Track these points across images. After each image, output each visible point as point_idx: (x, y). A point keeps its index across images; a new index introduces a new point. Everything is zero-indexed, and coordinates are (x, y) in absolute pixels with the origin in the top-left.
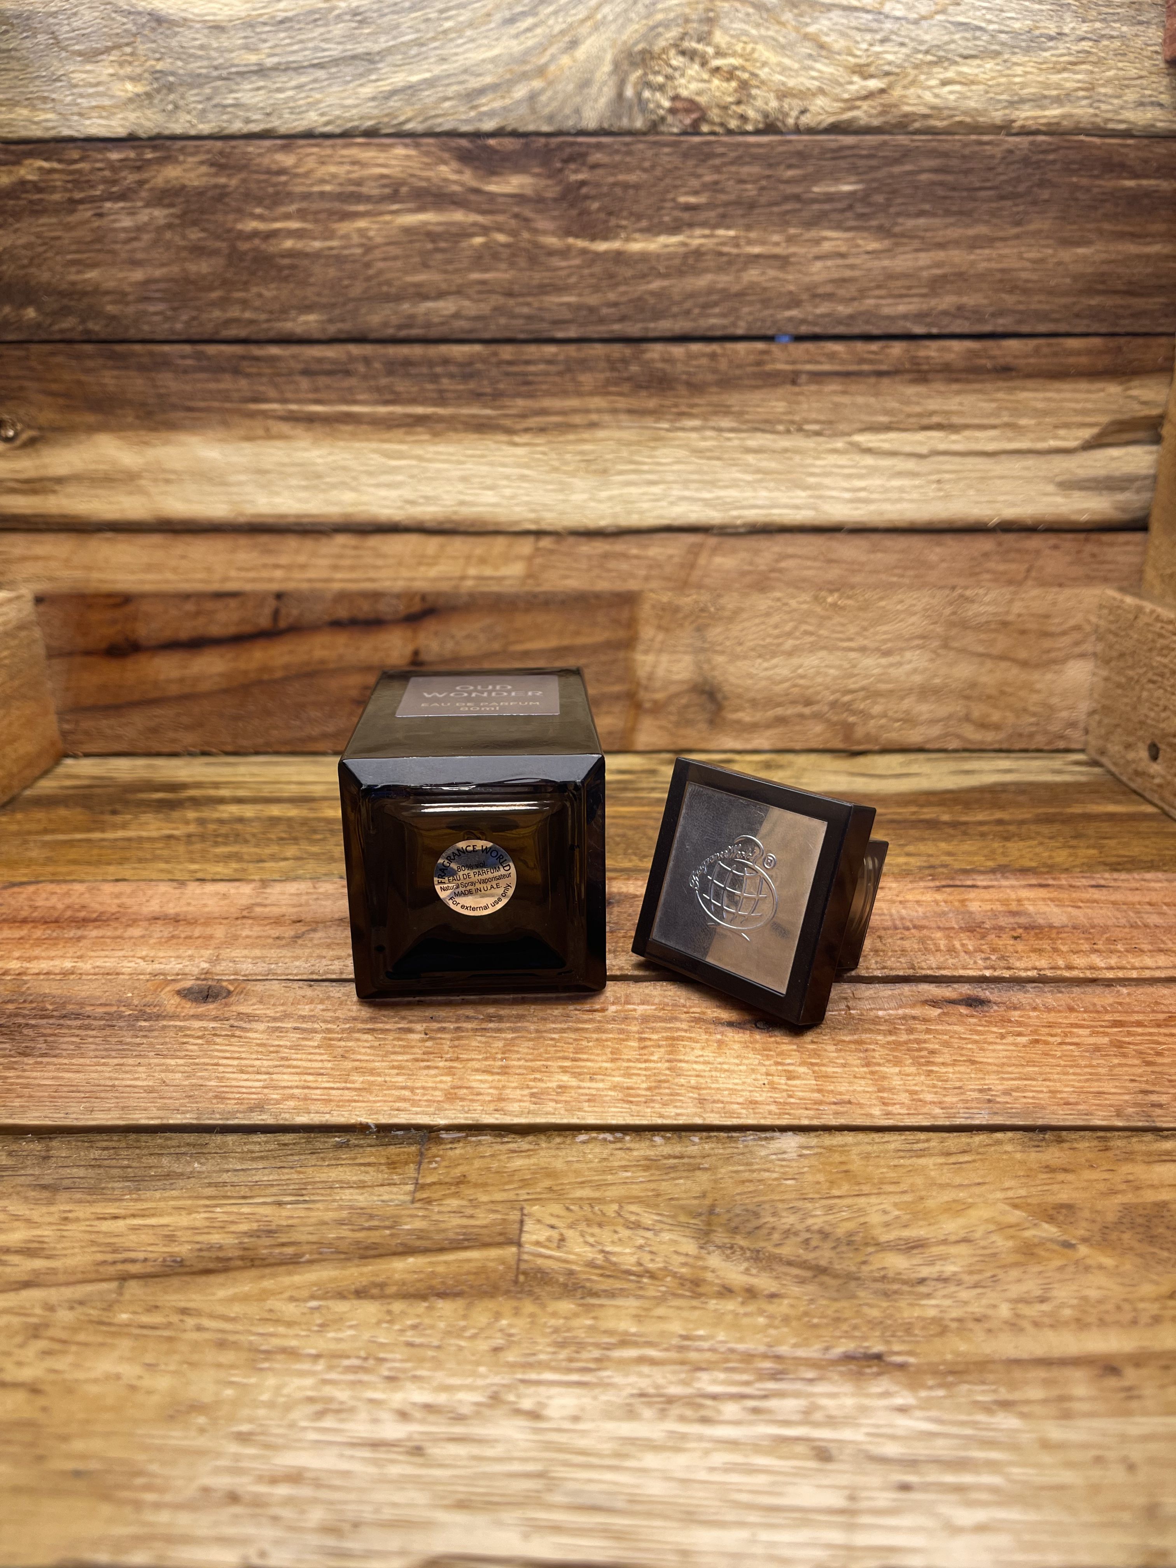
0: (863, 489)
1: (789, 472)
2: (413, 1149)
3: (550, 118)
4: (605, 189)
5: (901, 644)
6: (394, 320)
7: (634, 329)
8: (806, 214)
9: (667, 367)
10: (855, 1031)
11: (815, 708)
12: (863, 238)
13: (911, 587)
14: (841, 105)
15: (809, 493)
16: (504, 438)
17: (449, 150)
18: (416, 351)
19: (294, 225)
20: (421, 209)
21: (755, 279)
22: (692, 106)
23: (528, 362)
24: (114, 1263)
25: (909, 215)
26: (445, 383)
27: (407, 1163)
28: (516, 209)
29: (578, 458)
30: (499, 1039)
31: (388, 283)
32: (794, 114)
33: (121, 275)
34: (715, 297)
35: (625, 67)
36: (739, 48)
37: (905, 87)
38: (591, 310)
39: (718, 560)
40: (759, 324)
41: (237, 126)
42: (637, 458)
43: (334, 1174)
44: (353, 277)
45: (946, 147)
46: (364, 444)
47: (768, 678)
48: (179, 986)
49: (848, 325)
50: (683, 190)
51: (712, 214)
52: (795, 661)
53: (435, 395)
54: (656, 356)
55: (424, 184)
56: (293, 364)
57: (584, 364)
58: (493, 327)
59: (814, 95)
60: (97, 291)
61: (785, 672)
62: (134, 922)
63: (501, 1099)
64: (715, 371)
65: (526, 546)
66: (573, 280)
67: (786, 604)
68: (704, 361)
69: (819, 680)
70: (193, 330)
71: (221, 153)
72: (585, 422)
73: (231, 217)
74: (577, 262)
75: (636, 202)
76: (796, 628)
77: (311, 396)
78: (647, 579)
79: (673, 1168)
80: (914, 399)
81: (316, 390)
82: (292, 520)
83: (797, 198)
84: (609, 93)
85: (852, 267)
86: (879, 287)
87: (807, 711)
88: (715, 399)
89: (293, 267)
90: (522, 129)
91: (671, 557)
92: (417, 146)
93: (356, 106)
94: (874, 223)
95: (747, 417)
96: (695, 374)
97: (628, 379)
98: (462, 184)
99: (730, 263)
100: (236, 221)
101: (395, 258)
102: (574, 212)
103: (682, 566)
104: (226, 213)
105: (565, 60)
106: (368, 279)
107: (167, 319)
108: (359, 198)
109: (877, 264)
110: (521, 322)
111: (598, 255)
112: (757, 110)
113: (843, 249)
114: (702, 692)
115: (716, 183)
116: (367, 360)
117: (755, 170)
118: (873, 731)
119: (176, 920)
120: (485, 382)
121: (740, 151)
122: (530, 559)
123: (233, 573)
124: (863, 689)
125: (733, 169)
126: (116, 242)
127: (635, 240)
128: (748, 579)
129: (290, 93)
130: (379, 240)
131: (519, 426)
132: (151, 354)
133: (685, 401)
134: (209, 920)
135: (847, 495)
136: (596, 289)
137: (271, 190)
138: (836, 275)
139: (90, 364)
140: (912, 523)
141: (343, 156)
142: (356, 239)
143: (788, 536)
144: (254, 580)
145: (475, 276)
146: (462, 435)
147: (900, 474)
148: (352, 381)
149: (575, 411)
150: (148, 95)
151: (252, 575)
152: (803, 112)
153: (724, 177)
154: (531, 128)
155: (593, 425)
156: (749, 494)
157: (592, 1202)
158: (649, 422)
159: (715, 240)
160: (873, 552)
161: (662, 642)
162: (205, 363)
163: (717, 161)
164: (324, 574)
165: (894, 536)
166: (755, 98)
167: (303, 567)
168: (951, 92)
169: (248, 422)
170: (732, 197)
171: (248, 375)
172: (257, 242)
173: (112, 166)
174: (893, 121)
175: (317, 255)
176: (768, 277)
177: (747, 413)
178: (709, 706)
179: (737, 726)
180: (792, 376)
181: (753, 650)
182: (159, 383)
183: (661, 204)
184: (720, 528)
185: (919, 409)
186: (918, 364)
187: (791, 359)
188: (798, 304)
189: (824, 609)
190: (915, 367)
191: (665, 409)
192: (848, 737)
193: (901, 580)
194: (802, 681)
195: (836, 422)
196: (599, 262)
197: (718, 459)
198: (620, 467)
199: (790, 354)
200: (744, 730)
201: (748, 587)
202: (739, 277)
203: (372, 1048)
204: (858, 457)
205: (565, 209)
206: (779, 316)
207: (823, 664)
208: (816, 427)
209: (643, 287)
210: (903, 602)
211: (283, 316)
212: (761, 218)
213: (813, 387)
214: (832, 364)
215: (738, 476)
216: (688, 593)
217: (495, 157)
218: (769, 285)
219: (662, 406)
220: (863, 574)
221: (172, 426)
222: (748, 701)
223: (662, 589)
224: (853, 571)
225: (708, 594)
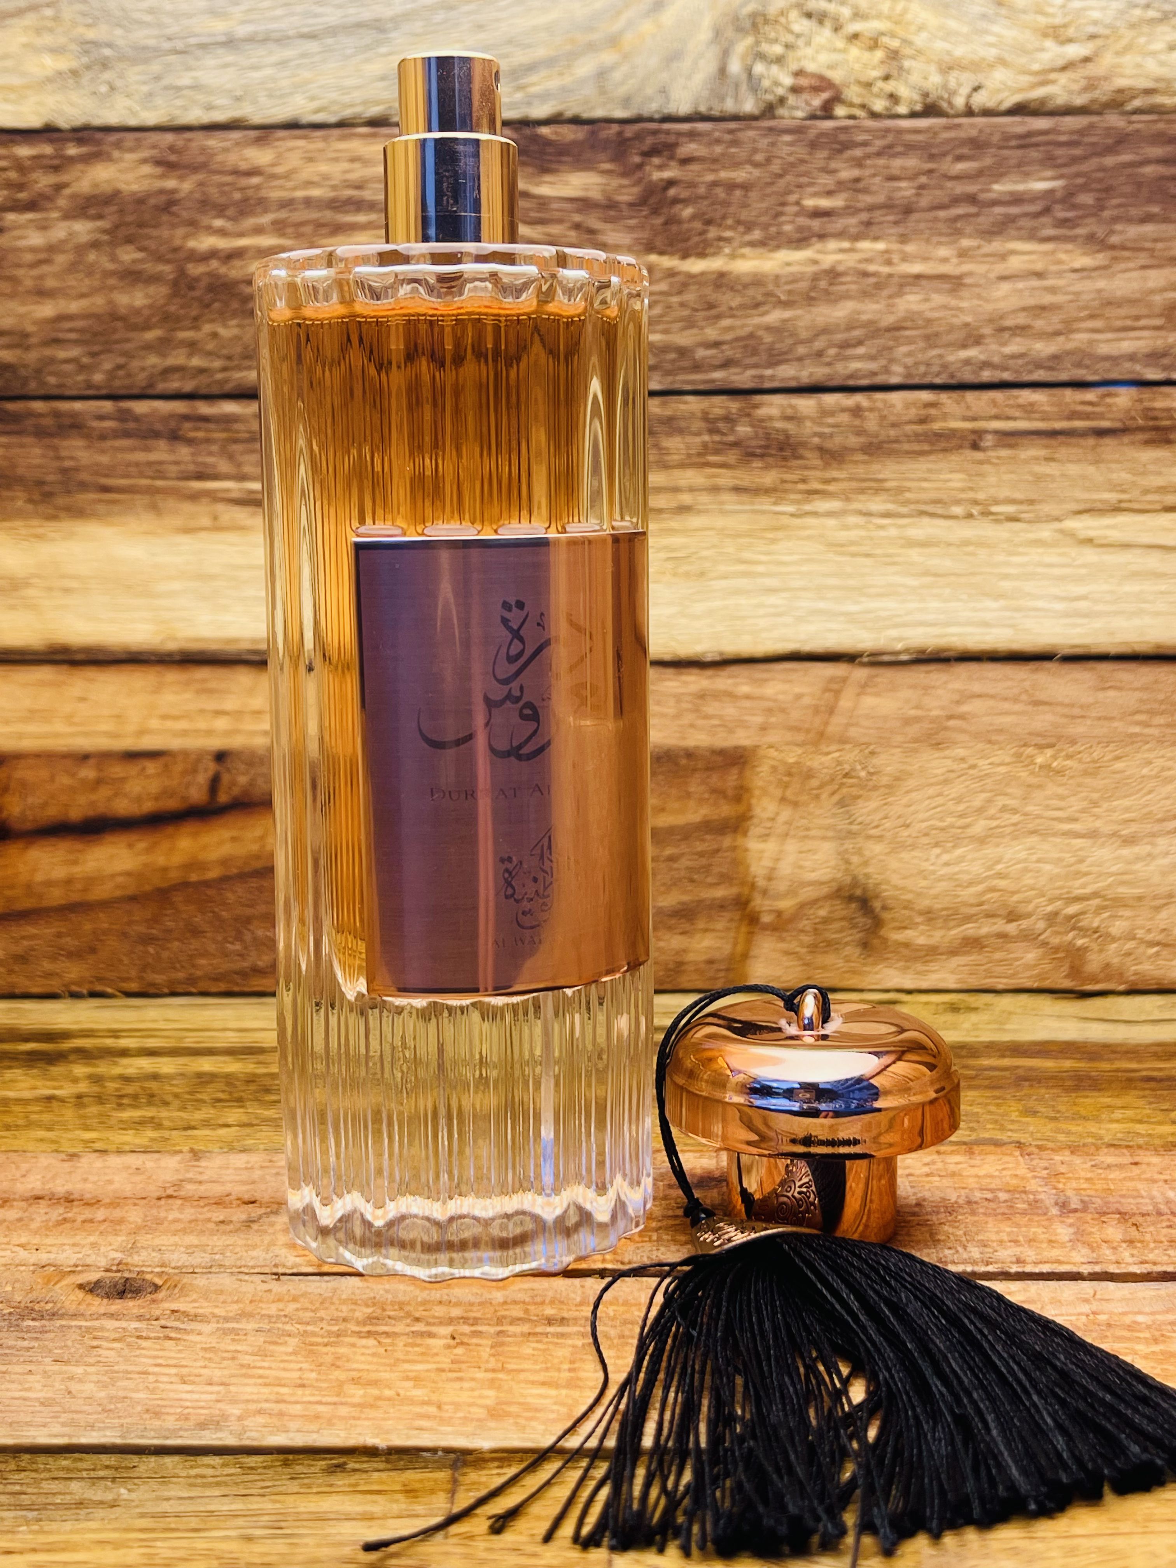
0: (1084, 598)
1: (973, 574)
2: (443, 1475)
3: (627, 101)
4: (702, 190)
5: (1148, 827)
7: (742, 378)
8: (985, 221)
9: (790, 426)
11: (1024, 924)
12: (1067, 252)
13: (1161, 741)
15: (1002, 603)
19: (264, 241)
21: (915, 307)
22: (821, 83)
25: (1130, 220)
27: (433, 1491)
28: (577, 218)
32: (965, 91)
33: (22, 309)
34: (857, 333)
35: (729, 33)
38: (683, 352)
39: (869, 701)
40: (922, 369)
41: (195, 115)
42: (747, 555)
43: (326, 1504)
47: (951, 878)
48: (80, 1279)
49: (1051, 369)
50: (811, 190)
51: (853, 221)
52: (990, 851)
54: (774, 412)
57: (671, 424)
59: (991, 66)
61: (976, 869)
62: (5, 1202)
64: (860, 432)
66: (656, 311)
67: (973, 767)
68: (845, 418)
69: (1028, 880)
70: (117, 383)
71: (172, 149)
72: (674, 504)
73: (180, 232)
74: (662, 286)
75: (745, 206)
76: (989, 802)
78: (764, 728)
80: (1151, 467)
83: (972, 199)
84: (707, 67)
85: (1052, 290)
86: (1092, 317)
87: (1011, 928)
88: (860, 471)
90: (586, 115)
91: (799, 697)
93: (358, 87)
94: (1081, 231)
95: (908, 495)
96: (831, 436)
97: (736, 444)
99: (878, 286)
100: (186, 237)
102: (658, 221)
103: (816, 710)
104: (173, 226)
105: (647, 26)
107: (82, 368)
108: (359, 205)
109: (1088, 286)
111: (690, 276)
112: (913, 87)
113: (1039, 266)
114: (851, 898)
115: (857, 180)
117: (912, 162)
118: (1115, 961)
119: (69, 1200)
121: (890, 139)
123: (154, 724)
124: (1095, 895)
125: (881, 162)
126: (19, 266)
127: (743, 256)
128: (913, 730)
129: (269, 71)
132: (57, 414)
133: (818, 474)
135: (1059, 606)
136: (690, 324)
137: (237, 196)
138: (1030, 302)
140: (1158, 646)
141: (339, 151)
143: (973, 667)
144: (185, 733)
147: (1135, 575)
150: (74, 73)
151: (181, 725)
152: (977, 88)
153: (867, 172)
154: (599, 113)
155: (683, 509)
156: (912, 605)
158: (765, 504)
159: (857, 256)
160: (1104, 689)
161: (788, 823)
162: (131, 425)
163: (858, 152)
165: (1132, 666)
166: (908, 72)
167: (257, 714)
169: (187, 507)
170: (880, 198)
171: (190, 442)
172: (214, 264)
173: (20, 166)
176: (933, 305)
177: (909, 490)
178: (862, 920)
179: (905, 952)
180: (973, 437)
181: (926, 835)
182: (64, 453)
183: (780, 209)
184: (872, 655)
185: (1159, 481)
186: (1155, 418)
187: (970, 414)
188: (978, 340)
189: (1032, 773)
190: (1151, 423)
191: (788, 486)
192: (1075, 972)
193: (1147, 731)
194: (1002, 883)
195: (1040, 502)
196: (693, 288)
197: (868, 555)
198: (722, 568)
199: (968, 408)
200: (916, 959)
201: (916, 740)
202: (893, 306)
203: (374, 1355)
204: (1073, 551)
205: (645, 217)
206: (951, 358)
207: (1034, 858)
208: (1010, 509)
209: (757, 320)
210: (1150, 763)
211: (247, 363)
212: (922, 226)
213: (1004, 453)
214: (1029, 419)
215: (898, 579)
216: (826, 750)
217: (549, 150)
218: (936, 315)
219: (784, 481)
220: (1089, 722)
221: (78, 513)
222: (921, 913)
223: (788, 744)
224: (1074, 717)
225: (856, 751)
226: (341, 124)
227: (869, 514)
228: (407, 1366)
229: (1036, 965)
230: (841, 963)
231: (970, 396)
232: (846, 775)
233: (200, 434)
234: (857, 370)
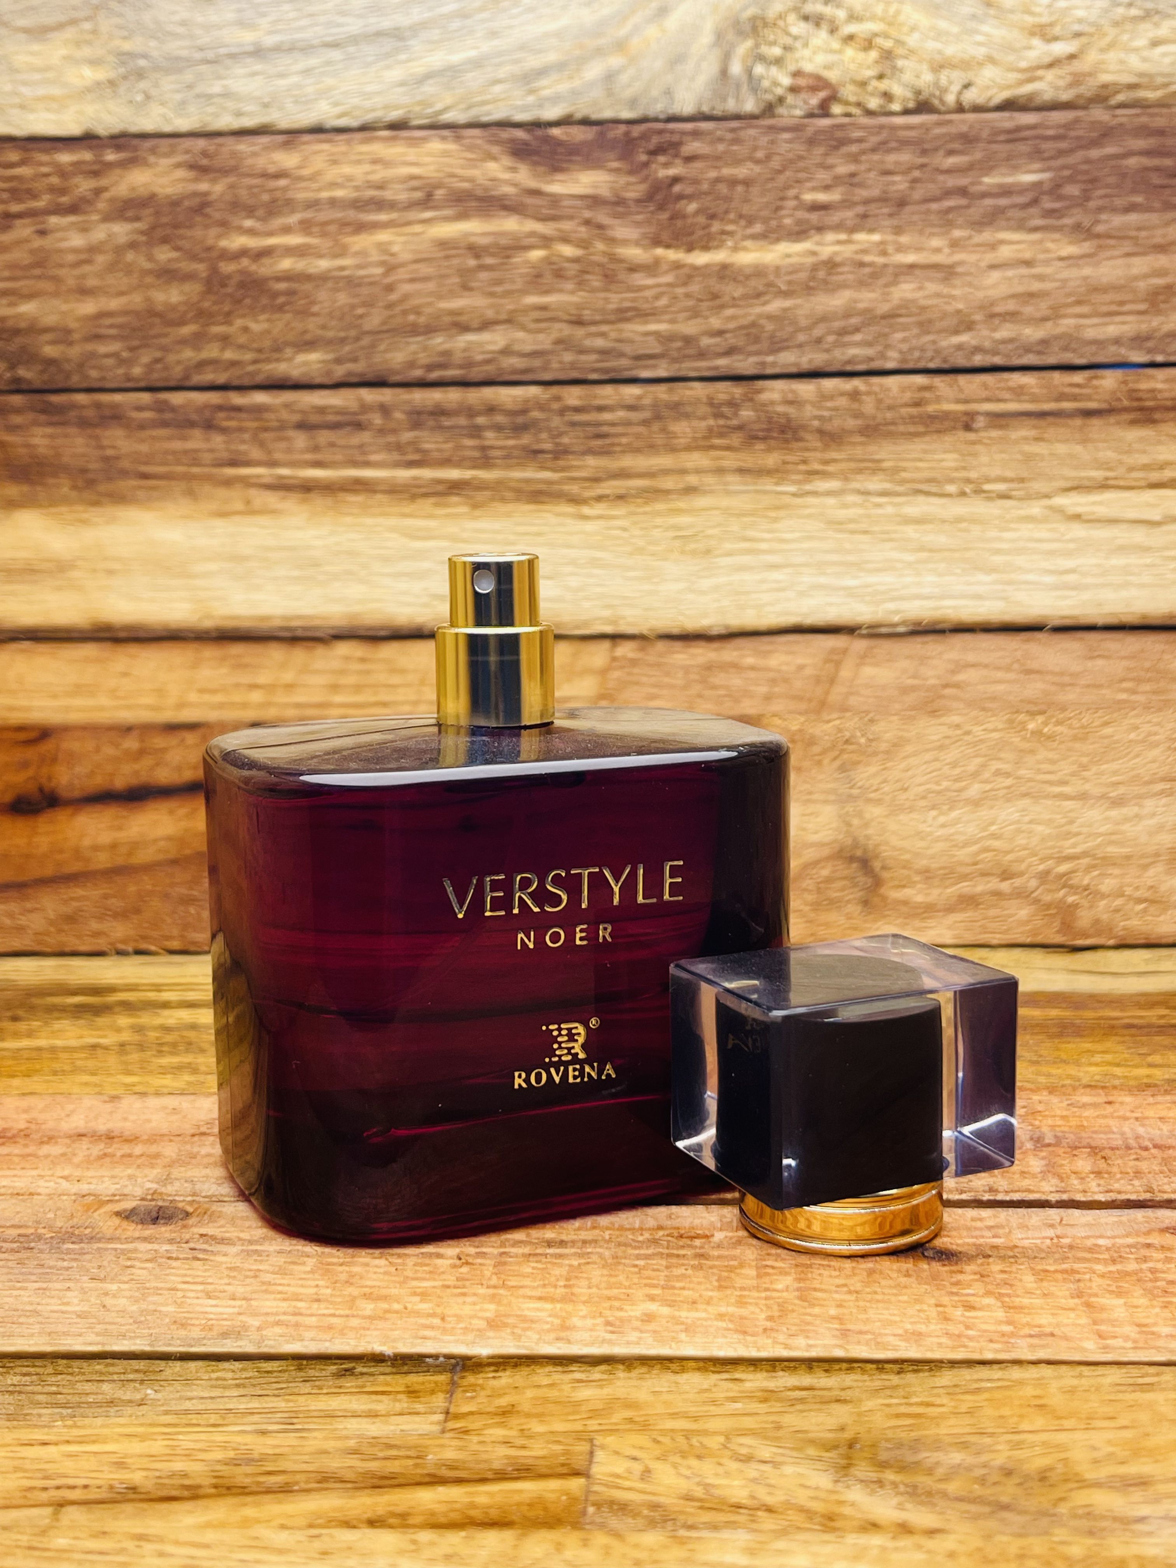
0: (1072, 571)
1: (967, 549)
2: (443, 1378)
3: (633, 102)
4: (705, 186)
5: (1136, 790)
6: (424, 359)
7: (745, 365)
8: (975, 212)
9: (791, 410)
10: (1065, 1259)
11: (1017, 882)
12: (1053, 241)
13: (1147, 707)
14: (1019, 76)
15: (994, 577)
16: (570, 509)
17: (499, 142)
18: (452, 396)
19: (294, 240)
20: (462, 216)
21: (909, 295)
22: (818, 83)
23: (601, 409)
24: (45, 1489)
25: (1114, 210)
26: (490, 436)
27: (433, 1392)
29: (672, 534)
30: (561, 1265)
31: (417, 311)
32: (955, 88)
33: (65, 307)
34: (854, 321)
35: (730, 36)
36: (879, 9)
37: (1102, 50)
38: (688, 340)
39: (868, 671)
40: (917, 354)
41: (226, 122)
42: (752, 533)
43: (335, 1403)
44: (369, 304)
45: (1160, 122)
46: (381, 520)
47: (947, 839)
48: (118, 1207)
49: (1039, 353)
50: (809, 185)
51: (849, 214)
52: (985, 813)
53: (476, 454)
54: (776, 396)
55: (466, 185)
56: (285, 415)
57: (677, 409)
58: (555, 365)
59: (980, 64)
60: (34, 329)
61: (971, 830)
62: (50, 1139)
63: (564, 1327)
64: (857, 415)
65: (598, 655)
66: (663, 302)
67: (968, 733)
68: (843, 402)
69: (1021, 841)
70: (155, 376)
71: (205, 154)
72: (681, 486)
73: (213, 232)
74: (668, 278)
75: (746, 201)
76: (984, 766)
77: (309, 457)
78: (768, 698)
79: (802, 1400)
80: (1136, 446)
81: (316, 449)
82: (277, 623)
83: (963, 192)
84: (710, 69)
85: (1041, 278)
86: (1079, 303)
87: (1005, 886)
88: (858, 451)
89: (291, 293)
90: (595, 116)
91: (801, 668)
92: (458, 138)
93: (378, 93)
94: (1067, 221)
95: (904, 475)
96: (830, 419)
97: (740, 428)
98: (515, 185)
99: (875, 276)
100: (219, 237)
101: (426, 279)
102: (664, 216)
103: (818, 680)
104: (207, 227)
105: (652, 31)
106: (390, 306)
107: (122, 362)
108: (380, 205)
109: (1074, 273)
110: (593, 357)
111: (695, 268)
112: (906, 86)
113: (1027, 255)
114: (852, 859)
115: (853, 175)
116: (385, 410)
117: (905, 157)
118: (1105, 917)
119: (110, 1137)
120: (544, 435)
121: (884, 135)
122: (603, 672)
123: (193, 697)
124: (1085, 854)
125: (876, 157)
126: (61, 266)
127: (745, 249)
128: (910, 699)
129: (295, 79)
130: (406, 256)
131: (588, 494)
132: (98, 406)
133: (818, 455)
134: (155, 1138)
135: (1049, 579)
136: (695, 313)
137: (265, 197)
138: (1020, 289)
139: (17, 419)
140: (1144, 617)
141: (361, 153)
142: (375, 257)
143: (967, 637)
144: (221, 706)
145: (532, 300)
146: (510, 507)
147: (1122, 549)
148: (365, 437)
149: (666, 472)
150: (111, 83)
151: (219, 698)
152: (967, 86)
153: (863, 167)
154: (608, 114)
155: (690, 490)
156: (909, 580)
157: (688, 1435)
158: (768, 484)
159: (853, 247)
160: (1092, 658)
162: (168, 416)
163: (854, 148)
164: (317, 698)
165: (1119, 636)
166: (901, 71)
167: (290, 687)
168: (1164, 55)
169: (222, 493)
170: (876, 192)
171: (224, 430)
172: (245, 262)
173: (62, 172)
174: (1089, 94)
175: (322, 278)
176: (927, 293)
177: (904, 470)
178: (862, 879)
179: (904, 909)
180: (965, 418)
181: (924, 798)
182: (105, 442)
183: (779, 203)
184: (870, 627)
185: (1144, 459)
186: (1140, 399)
187: (962, 396)
188: (970, 326)
189: (1024, 739)
190: (1135, 404)
191: (789, 467)
192: (1067, 926)
193: (1134, 697)
194: (996, 844)
195: (1030, 480)
196: (697, 279)
197: (865, 532)
198: (728, 546)
199: (961, 390)
200: (915, 916)
201: (913, 708)
202: (888, 294)
203: (385, 1273)
204: (1062, 527)
205: (652, 213)
206: (944, 344)
207: (1027, 819)
208: (1001, 487)
209: (758, 310)
210: (1137, 728)
211: (276, 355)
212: (915, 218)
213: (995, 433)
214: (1020, 401)
215: (895, 555)
216: (827, 718)
217: (560, 150)
218: (929, 302)
219: (785, 463)
220: (1078, 690)
221: (120, 499)
222: (919, 872)
223: (790, 712)
224: (1063, 685)
225: (856, 719)
226: (363, 128)
227: (867, 493)
228: (415, 1283)
229: (1029, 921)
230: (842, 920)
231: (962, 379)
232: (847, 742)
233: (233, 424)
234: (854, 356)
